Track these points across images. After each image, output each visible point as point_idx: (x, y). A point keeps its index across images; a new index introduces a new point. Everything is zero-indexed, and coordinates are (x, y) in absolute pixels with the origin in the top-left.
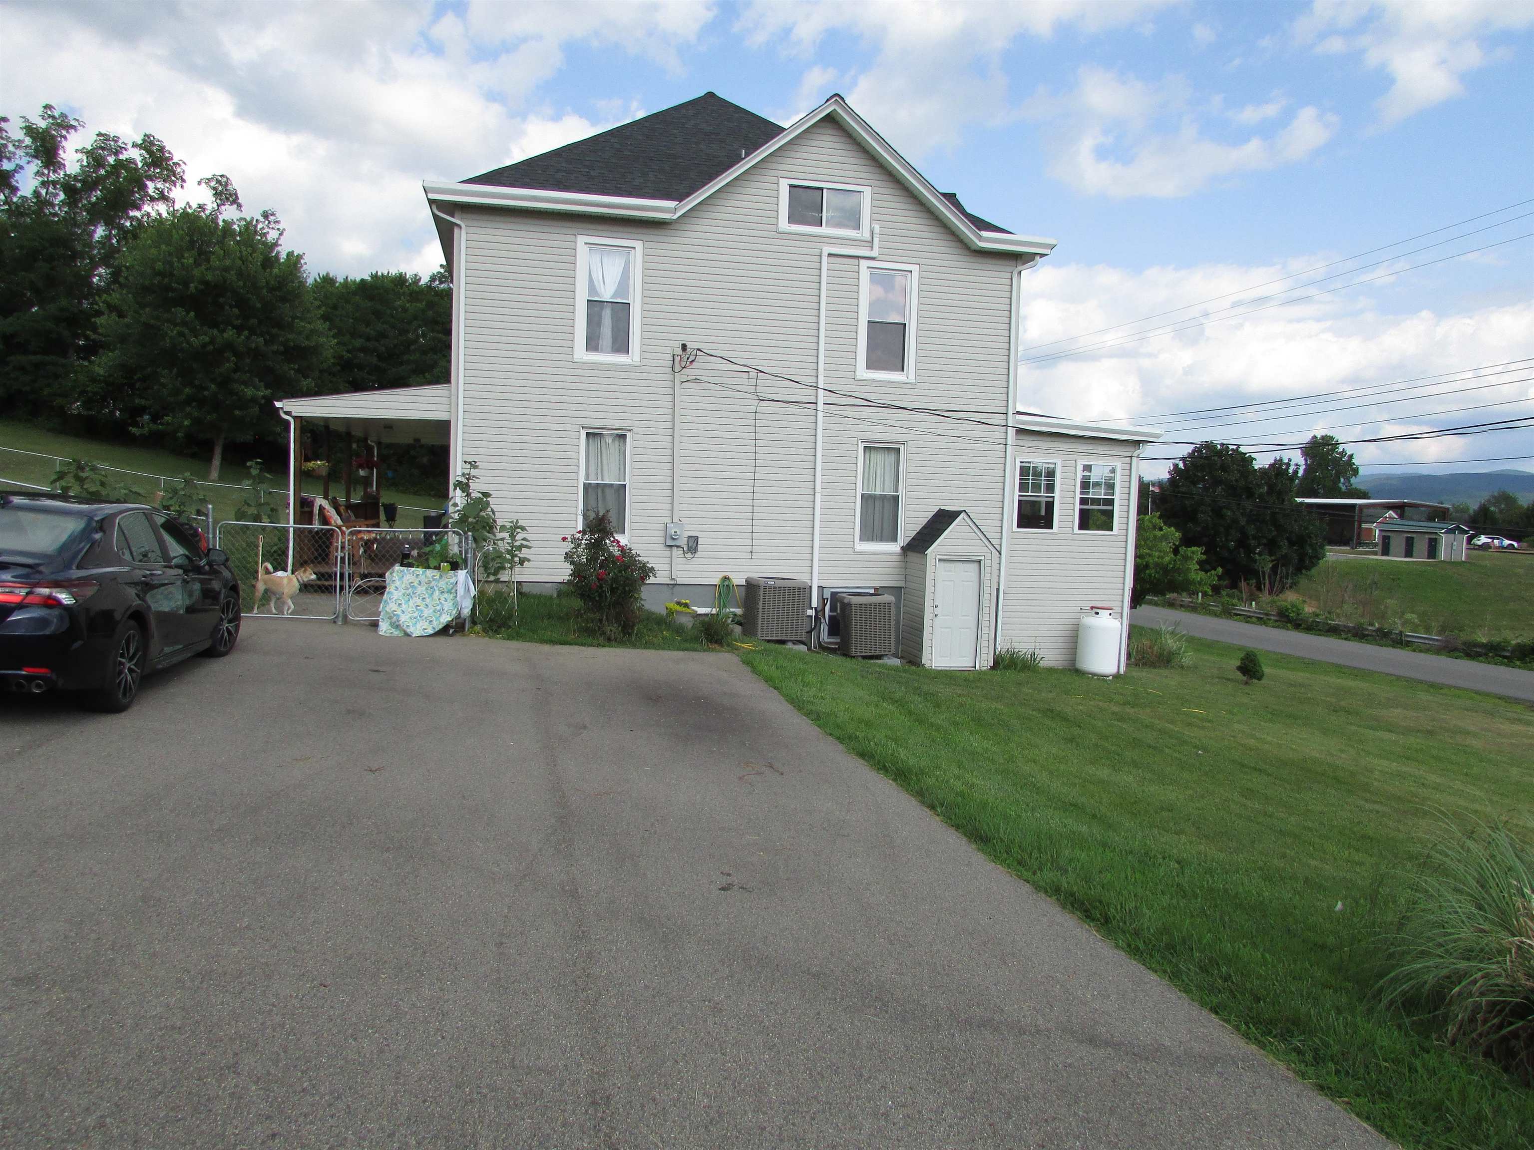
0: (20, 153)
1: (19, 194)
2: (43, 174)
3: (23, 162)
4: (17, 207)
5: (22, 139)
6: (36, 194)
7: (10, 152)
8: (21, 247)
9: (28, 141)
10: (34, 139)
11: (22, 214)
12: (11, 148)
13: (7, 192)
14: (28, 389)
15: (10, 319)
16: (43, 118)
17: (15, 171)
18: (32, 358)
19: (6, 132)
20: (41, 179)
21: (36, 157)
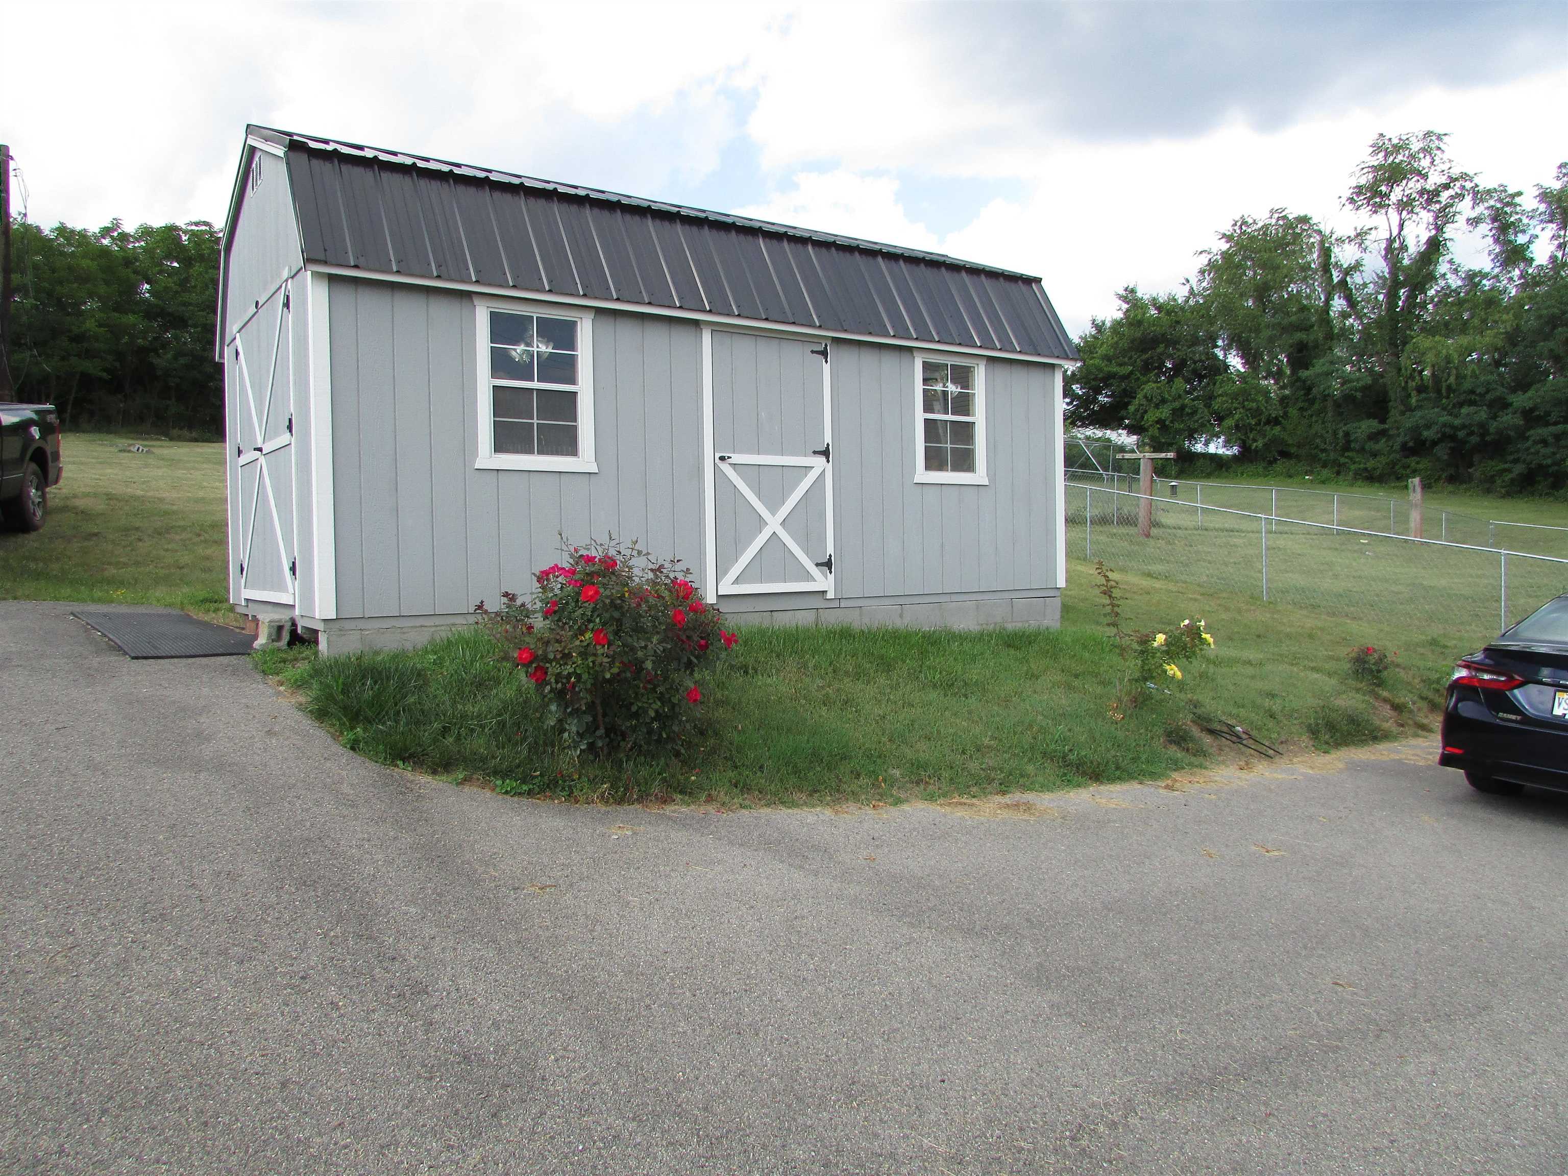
0: (1533, 222)
1: (1535, 264)
2: (1559, 236)
3: (1537, 231)
4: (1534, 277)
5: (1535, 208)
6: (1553, 258)
7: (1524, 225)
8: (1540, 317)
9: (1542, 207)
10: (1549, 204)
11: (1537, 284)
12: (1525, 221)
13: (1522, 265)
14: (1549, 461)
15: (1530, 393)
16: (1558, 178)
17: (1530, 242)
18: (1552, 429)
19: (1520, 206)
20: (1556, 242)
21: (1551, 221)
